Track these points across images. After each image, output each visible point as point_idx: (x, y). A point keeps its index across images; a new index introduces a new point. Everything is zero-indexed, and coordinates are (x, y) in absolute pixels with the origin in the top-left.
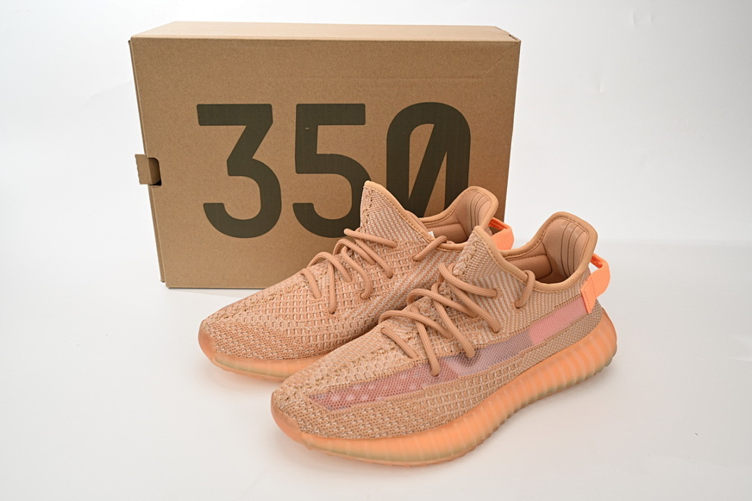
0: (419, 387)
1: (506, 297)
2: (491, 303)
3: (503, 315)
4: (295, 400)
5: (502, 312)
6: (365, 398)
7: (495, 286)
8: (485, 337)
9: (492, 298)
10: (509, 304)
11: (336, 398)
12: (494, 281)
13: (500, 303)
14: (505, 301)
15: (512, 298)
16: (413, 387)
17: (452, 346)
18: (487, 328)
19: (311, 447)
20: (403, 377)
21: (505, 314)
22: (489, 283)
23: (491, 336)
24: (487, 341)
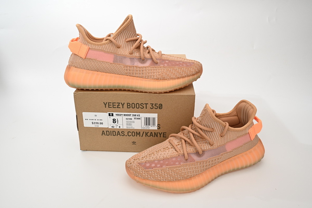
0: (180, 164)
1: (217, 132)
2: (211, 134)
3: (215, 139)
4: (133, 164)
5: (215, 137)
6: (159, 166)
7: (213, 127)
8: (207, 147)
9: (211, 132)
10: (218, 134)
11: (148, 165)
12: (212, 125)
13: (215, 134)
14: (216, 133)
15: (219, 132)
16: (177, 163)
17: (194, 149)
18: (208, 143)
19: (138, 182)
20: (174, 159)
21: (216, 138)
22: (210, 126)
23: (209, 146)
24: (207, 148)
